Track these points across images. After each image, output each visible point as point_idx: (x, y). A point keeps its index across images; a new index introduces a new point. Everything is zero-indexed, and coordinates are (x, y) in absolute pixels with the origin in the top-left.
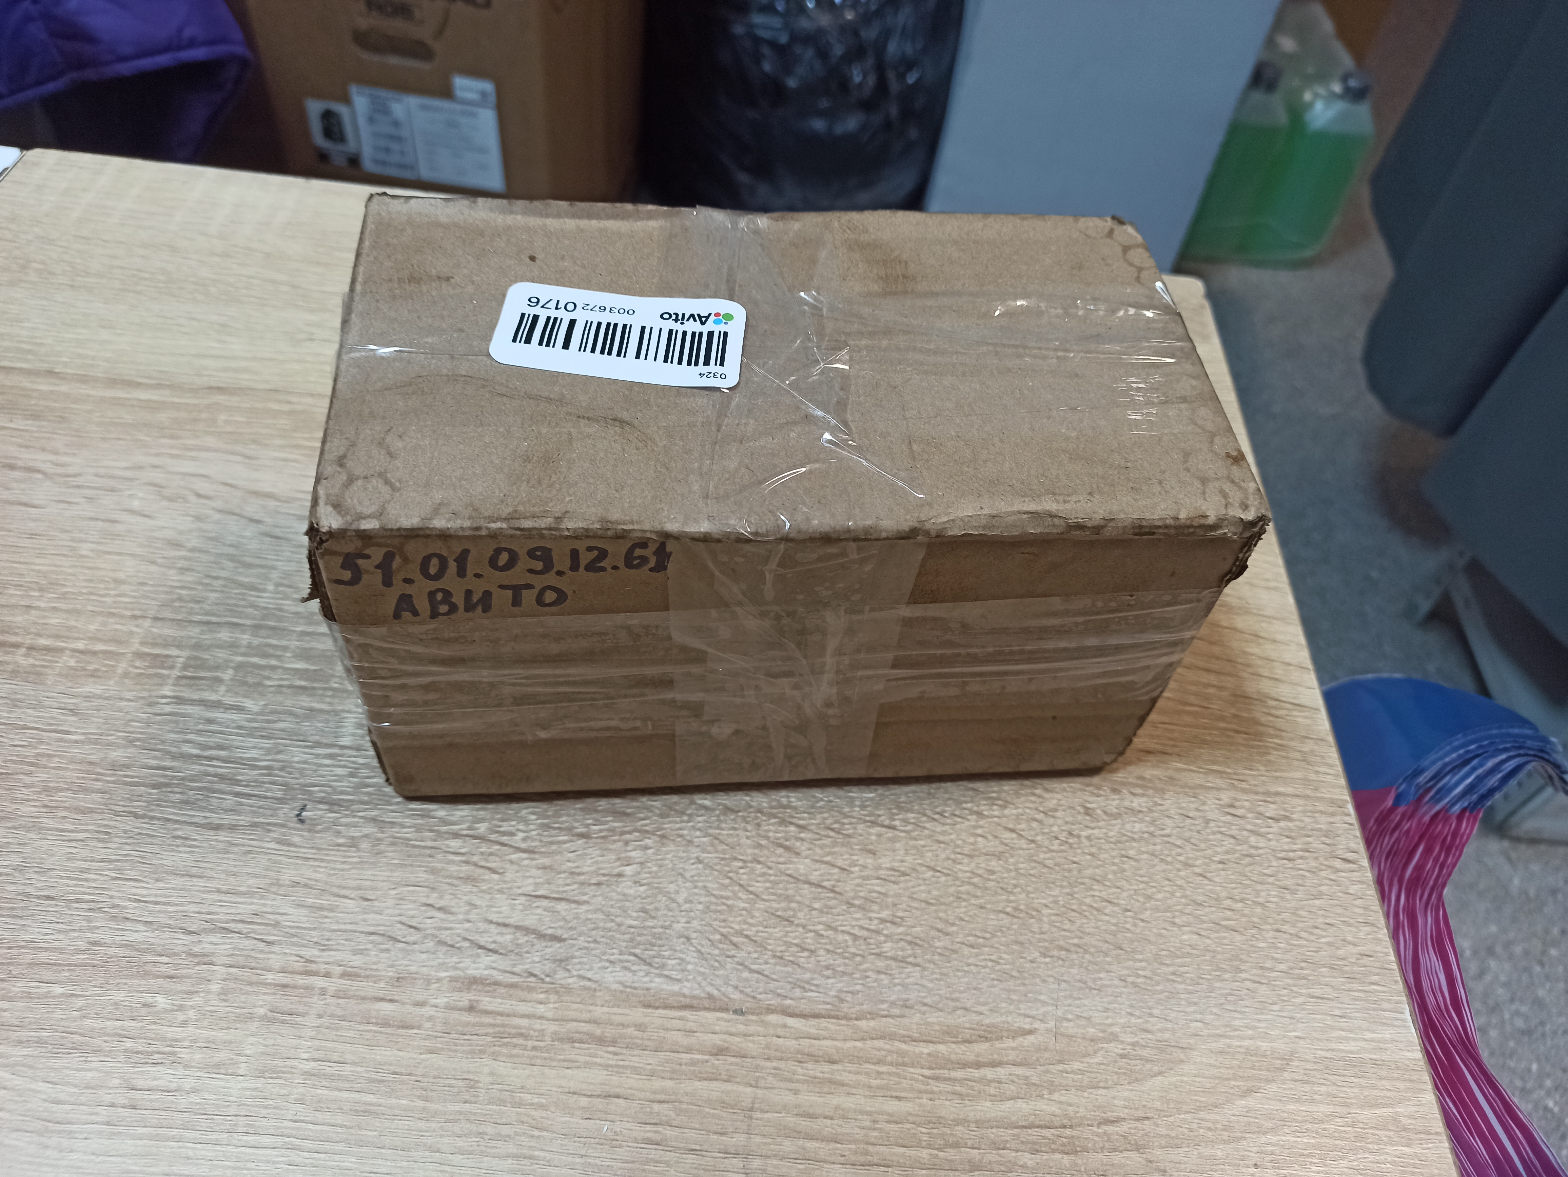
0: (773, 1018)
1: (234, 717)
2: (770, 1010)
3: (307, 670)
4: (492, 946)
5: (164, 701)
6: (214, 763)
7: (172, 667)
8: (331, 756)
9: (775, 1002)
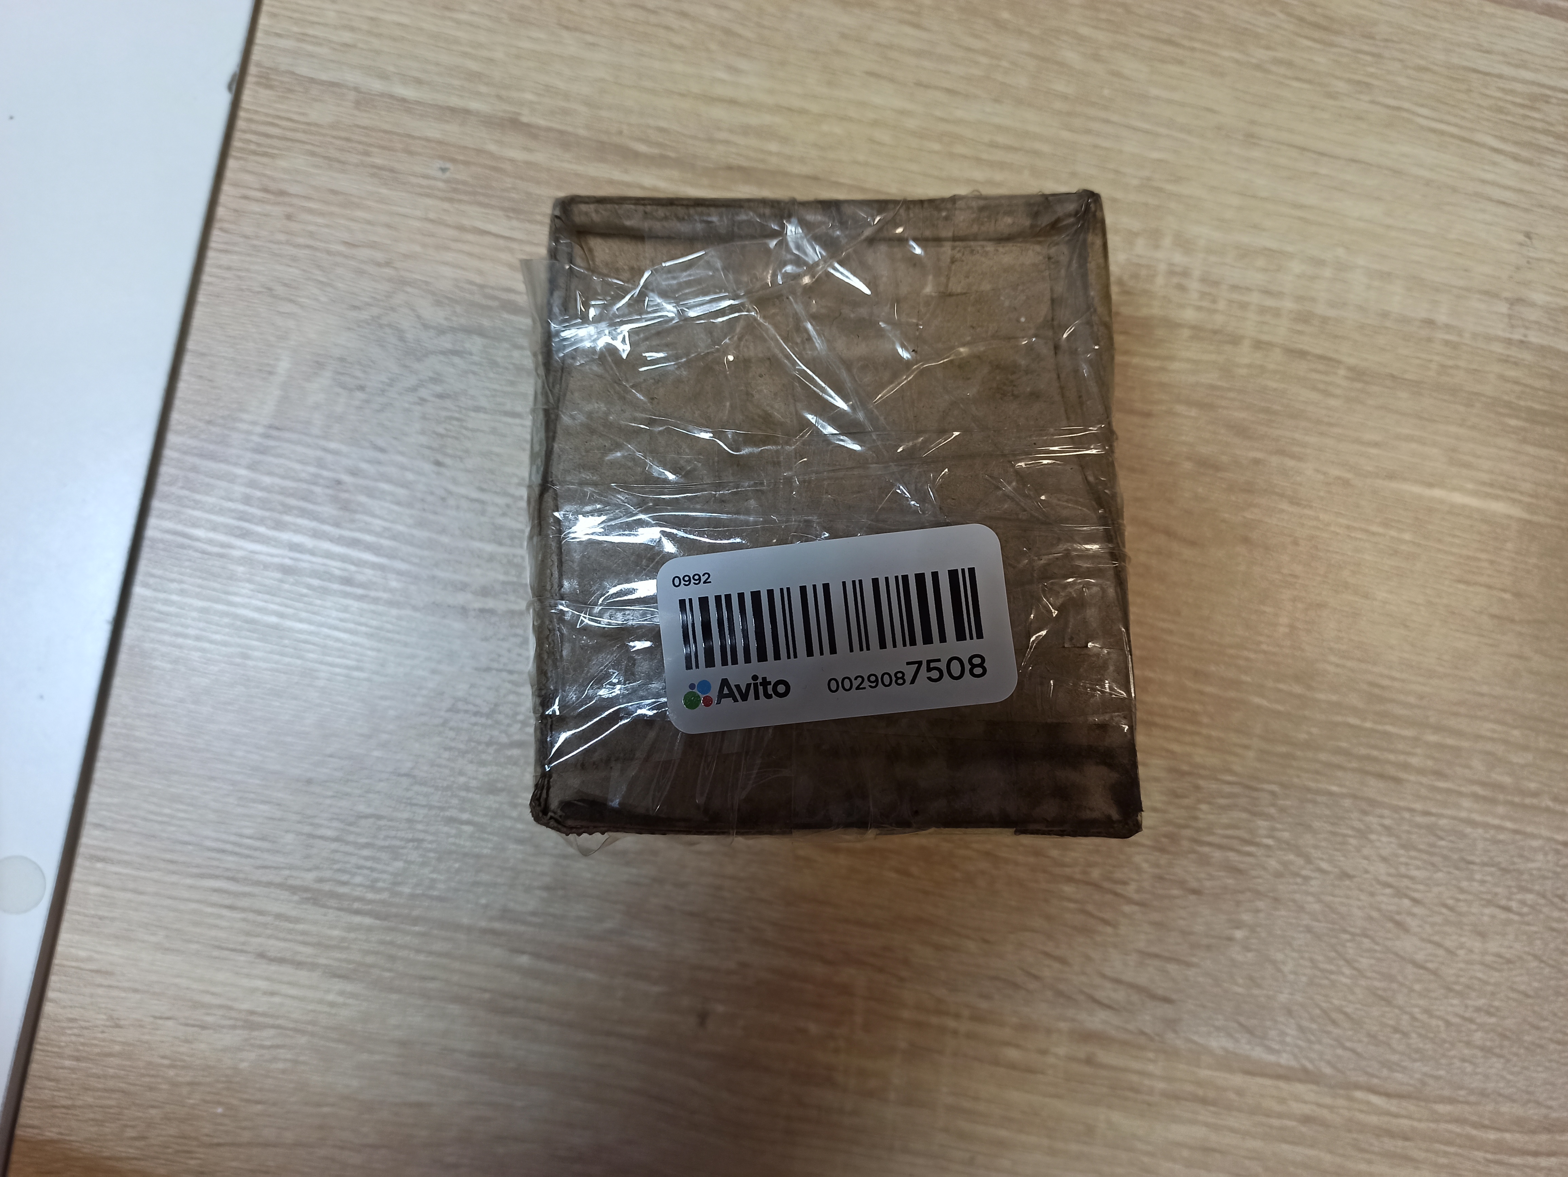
0: (1359, 1094)
2: (1357, 1086)
4: (1106, 1001)
9: (1363, 1079)
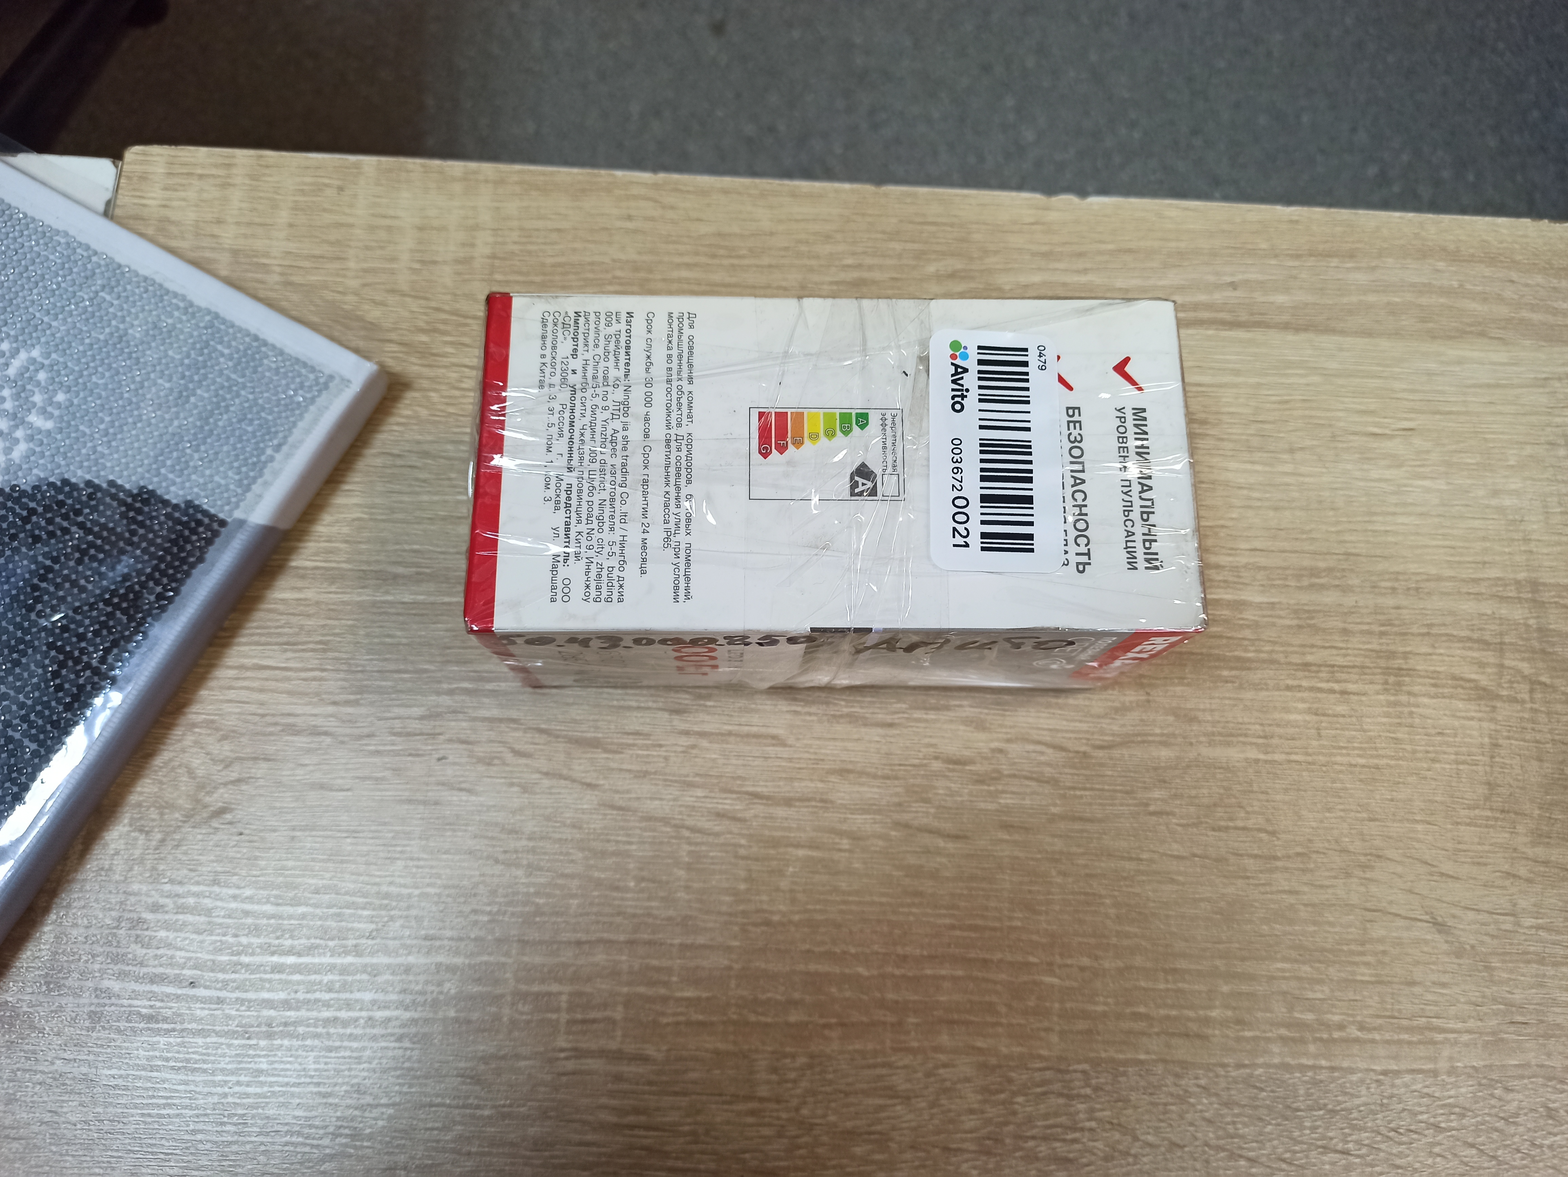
1: (641, 1070)
3: (699, 999)
5: (562, 1055)
6: (636, 1132)
7: (558, 1010)
8: (752, 1113)
